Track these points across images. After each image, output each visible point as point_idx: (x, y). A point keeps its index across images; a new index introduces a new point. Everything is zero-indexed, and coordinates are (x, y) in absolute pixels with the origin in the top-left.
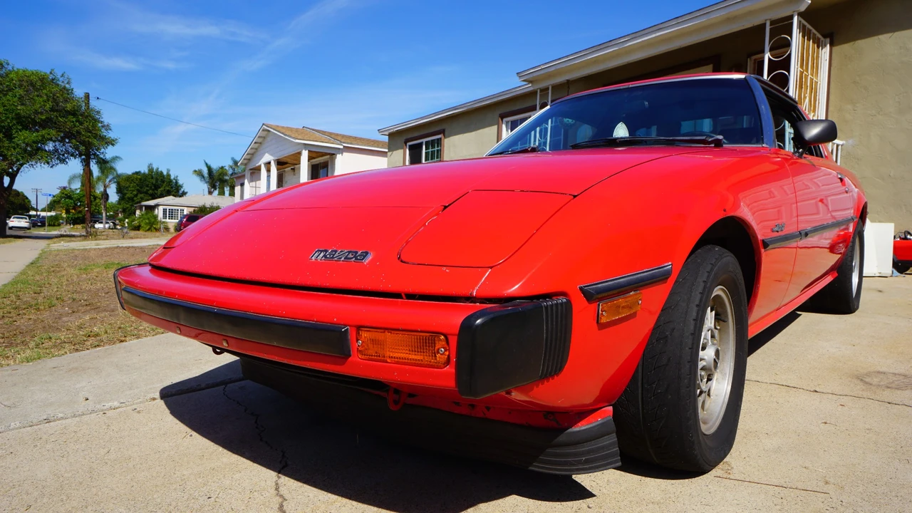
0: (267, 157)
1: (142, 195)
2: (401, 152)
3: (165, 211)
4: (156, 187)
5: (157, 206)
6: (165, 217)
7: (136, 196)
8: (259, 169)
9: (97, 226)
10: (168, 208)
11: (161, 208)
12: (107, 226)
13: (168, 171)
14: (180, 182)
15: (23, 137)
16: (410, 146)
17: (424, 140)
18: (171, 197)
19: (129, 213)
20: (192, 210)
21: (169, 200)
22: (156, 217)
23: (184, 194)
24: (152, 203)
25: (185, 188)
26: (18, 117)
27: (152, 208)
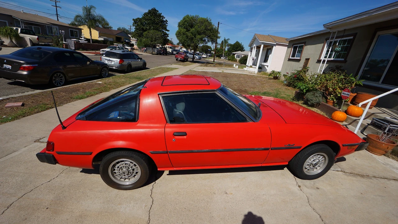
0: (255, 45)
1: (233, 50)
2: (291, 49)
3: (237, 55)
4: (237, 48)
5: (235, 54)
6: (237, 57)
7: (232, 50)
8: (253, 48)
9: (222, 58)
10: (238, 55)
11: (236, 55)
12: (224, 58)
13: (241, 43)
14: (244, 47)
15: (198, 37)
16: (294, 47)
17: (299, 45)
18: (240, 51)
19: (229, 55)
20: (244, 56)
21: (239, 52)
22: (234, 57)
23: (244, 50)
24: (234, 53)
25: (245, 49)
26: (198, 31)
27: (234, 54)
